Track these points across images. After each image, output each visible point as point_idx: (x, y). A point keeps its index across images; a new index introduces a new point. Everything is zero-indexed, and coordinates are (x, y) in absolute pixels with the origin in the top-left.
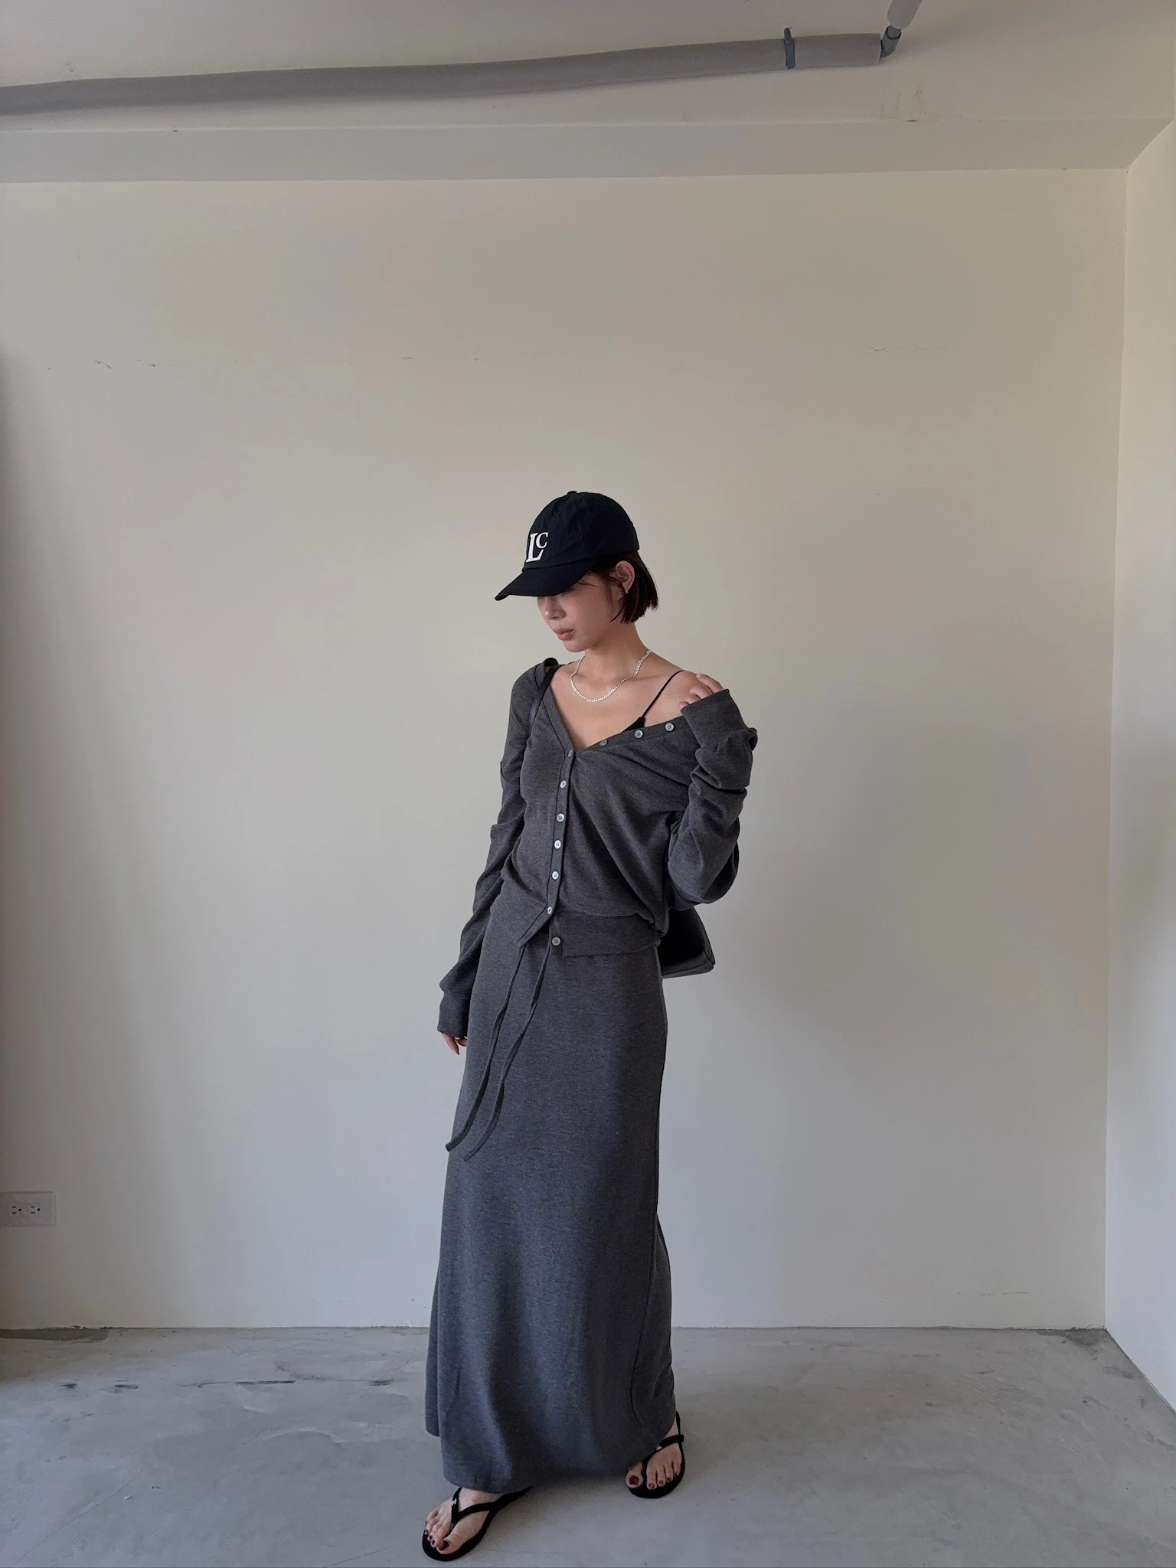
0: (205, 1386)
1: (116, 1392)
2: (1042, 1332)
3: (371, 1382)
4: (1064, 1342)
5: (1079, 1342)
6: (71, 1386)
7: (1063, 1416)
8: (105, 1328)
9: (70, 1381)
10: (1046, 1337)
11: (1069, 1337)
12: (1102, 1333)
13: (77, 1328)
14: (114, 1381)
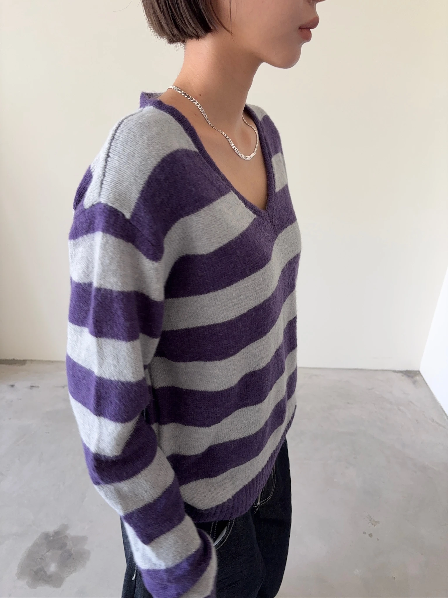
1: (31, 389)
2: (395, 371)
4: (403, 376)
5: (409, 376)
6: (12, 386)
7: (400, 410)
9: (12, 383)
10: (396, 374)
11: (405, 374)
12: (418, 372)
13: (14, 359)
14: (29, 384)
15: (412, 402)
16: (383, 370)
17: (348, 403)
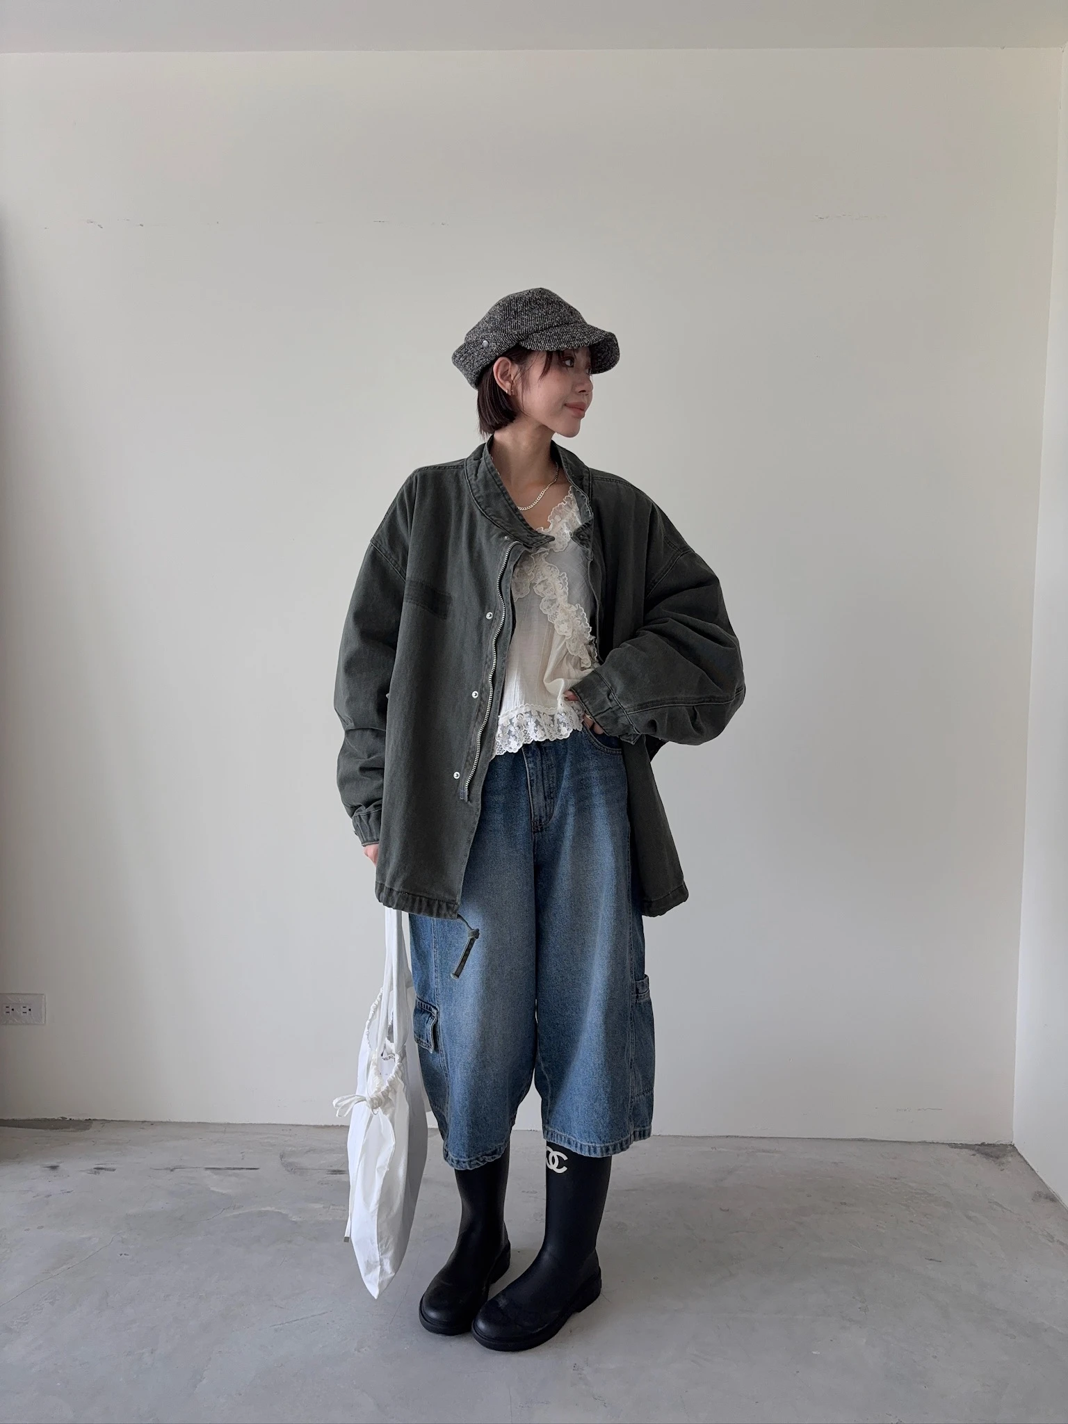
0: (177, 1170)
1: (95, 1173)
2: (954, 1146)
3: (328, 1171)
4: (974, 1155)
5: (987, 1155)
6: (54, 1168)
7: (969, 1218)
8: (90, 1119)
9: (54, 1163)
10: (957, 1150)
11: (978, 1151)
12: (1009, 1148)
13: (64, 1118)
14: (93, 1164)
15: (997, 1203)
16: (924, 1143)
17: (845, 1204)
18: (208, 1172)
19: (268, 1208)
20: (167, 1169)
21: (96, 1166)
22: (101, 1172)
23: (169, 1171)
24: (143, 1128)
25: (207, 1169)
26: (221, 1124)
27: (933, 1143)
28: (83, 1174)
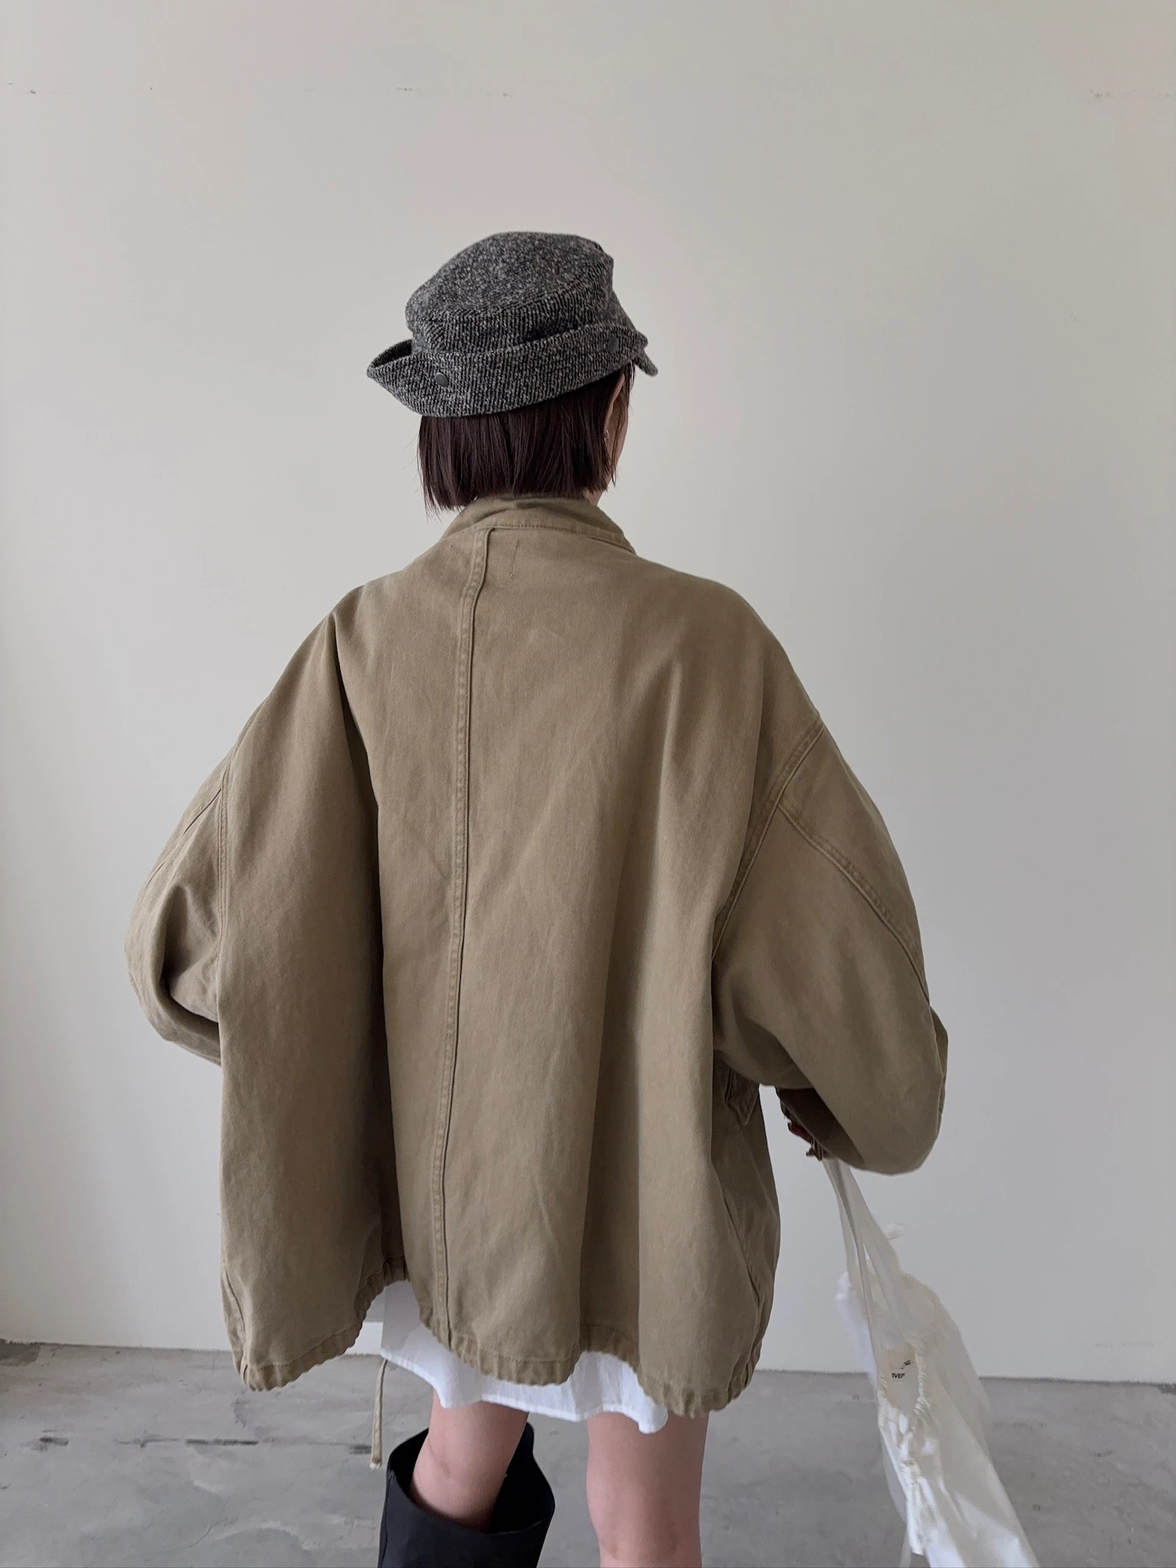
0: (149, 1444)
3: (352, 1447)
8: (36, 1343)
18: (191, 1449)
19: (271, 1524)
20: (136, 1441)
21: (44, 1435)
22: (51, 1446)
23: (139, 1446)
24: (105, 1360)
25: (190, 1442)
26: (207, 1353)
27: (1138, 1384)
28: (26, 1449)
